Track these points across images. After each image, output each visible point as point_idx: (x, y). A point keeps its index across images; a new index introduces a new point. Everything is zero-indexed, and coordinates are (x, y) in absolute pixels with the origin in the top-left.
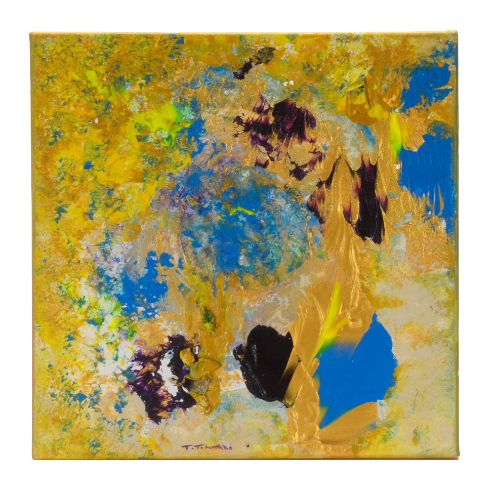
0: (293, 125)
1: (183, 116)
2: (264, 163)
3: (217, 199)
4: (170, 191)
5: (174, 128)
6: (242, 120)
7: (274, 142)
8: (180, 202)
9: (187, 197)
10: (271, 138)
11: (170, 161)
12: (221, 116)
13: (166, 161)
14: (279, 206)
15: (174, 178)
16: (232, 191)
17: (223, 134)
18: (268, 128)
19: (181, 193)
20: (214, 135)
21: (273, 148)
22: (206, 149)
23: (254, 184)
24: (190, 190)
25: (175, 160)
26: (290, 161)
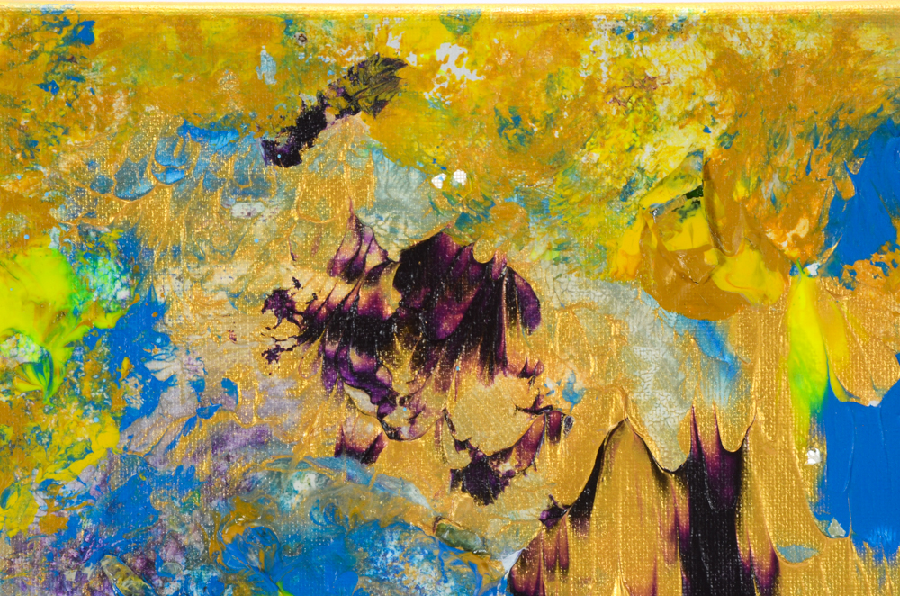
0: (462, 320)
1: (90, 291)
2: (365, 446)
3: (209, 567)
4: (47, 542)
5: (63, 330)
6: (293, 303)
7: (400, 374)
8: (81, 577)
9: (104, 564)
10: (390, 361)
11: (45, 440)
12: (220, 288)
13: (33, 441)
14: (417, 587)
15: (60, 498)
16: (258, 540)
17: (229, 351)
18: (380, 329)
19: (86, 549)
20: (198, 354)
21: (397, 394)
22: (169, 399)
23: (331, 518)
24: (116, 539)
25: (63, 439)
26: (453, 441)
